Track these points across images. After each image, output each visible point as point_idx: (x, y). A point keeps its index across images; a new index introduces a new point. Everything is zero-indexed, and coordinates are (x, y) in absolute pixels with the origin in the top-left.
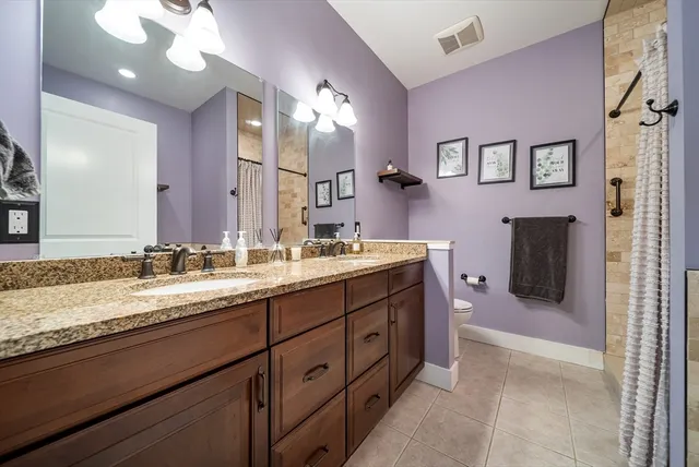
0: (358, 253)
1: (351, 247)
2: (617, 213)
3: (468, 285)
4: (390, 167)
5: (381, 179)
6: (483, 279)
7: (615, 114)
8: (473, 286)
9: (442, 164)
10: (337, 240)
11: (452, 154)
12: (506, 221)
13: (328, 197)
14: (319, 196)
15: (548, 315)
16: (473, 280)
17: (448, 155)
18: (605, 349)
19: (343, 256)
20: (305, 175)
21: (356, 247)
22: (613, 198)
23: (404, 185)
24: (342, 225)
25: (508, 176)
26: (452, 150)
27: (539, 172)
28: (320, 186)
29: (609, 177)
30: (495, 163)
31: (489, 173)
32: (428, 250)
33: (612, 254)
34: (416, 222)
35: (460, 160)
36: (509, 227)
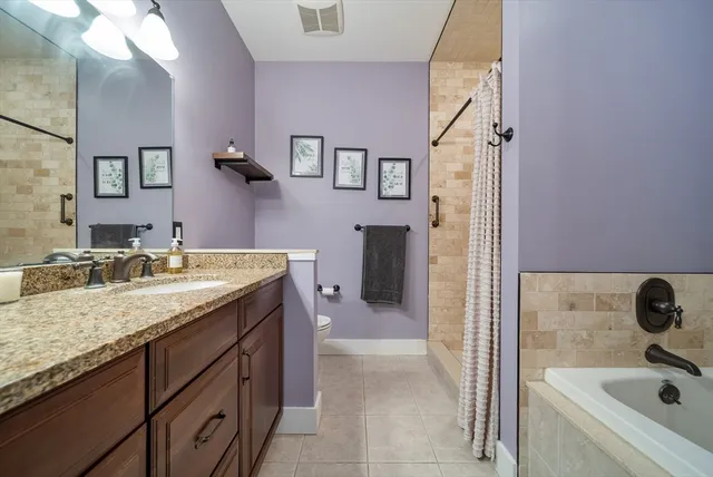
0: (178, 271)
1: (164, 261)
2: (435, 225)
3: (323, 296)
4: (231, 150)
5: (218, 163)
6: (337, 288)
7: (435, 144)
8: (329, 297)
9: (296, 161)
10: (135, 251)
11: (308, 152)
12: (358, 228)
13: (120, 182)
14: (101, 178)
15: (391, 316)
16: (328, 291)
17: (303, 152)
18: (427, 336)
19: (146, 279)
20: (69, 141)
21: (175, 262)
22: (433, 212)
23: (249, 179)
24: (149, 227)
25: (359, 184)
26: (308, 147)
27: (385, 184)
28: (102, 165)
29: (431, 195)
30: (349, 168)
31: (344, 179)
32: (288, 261)
33: (433, 258)
34: (266, 225)
35: (315, 160)
36: (360, 235)
